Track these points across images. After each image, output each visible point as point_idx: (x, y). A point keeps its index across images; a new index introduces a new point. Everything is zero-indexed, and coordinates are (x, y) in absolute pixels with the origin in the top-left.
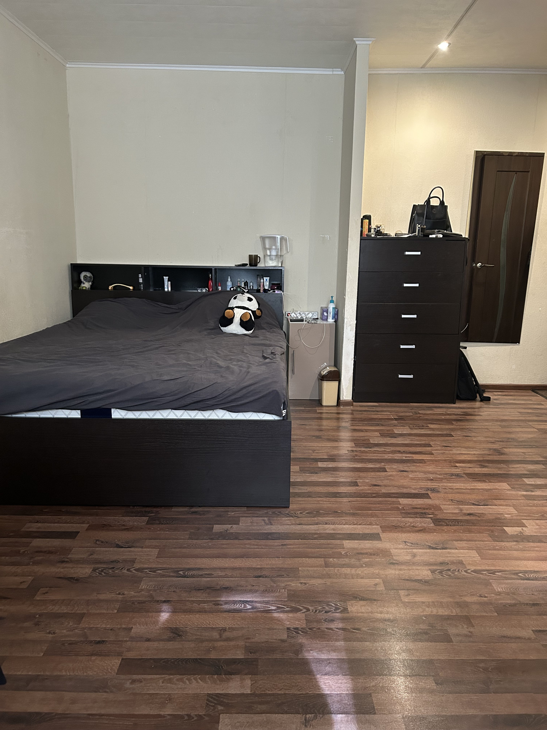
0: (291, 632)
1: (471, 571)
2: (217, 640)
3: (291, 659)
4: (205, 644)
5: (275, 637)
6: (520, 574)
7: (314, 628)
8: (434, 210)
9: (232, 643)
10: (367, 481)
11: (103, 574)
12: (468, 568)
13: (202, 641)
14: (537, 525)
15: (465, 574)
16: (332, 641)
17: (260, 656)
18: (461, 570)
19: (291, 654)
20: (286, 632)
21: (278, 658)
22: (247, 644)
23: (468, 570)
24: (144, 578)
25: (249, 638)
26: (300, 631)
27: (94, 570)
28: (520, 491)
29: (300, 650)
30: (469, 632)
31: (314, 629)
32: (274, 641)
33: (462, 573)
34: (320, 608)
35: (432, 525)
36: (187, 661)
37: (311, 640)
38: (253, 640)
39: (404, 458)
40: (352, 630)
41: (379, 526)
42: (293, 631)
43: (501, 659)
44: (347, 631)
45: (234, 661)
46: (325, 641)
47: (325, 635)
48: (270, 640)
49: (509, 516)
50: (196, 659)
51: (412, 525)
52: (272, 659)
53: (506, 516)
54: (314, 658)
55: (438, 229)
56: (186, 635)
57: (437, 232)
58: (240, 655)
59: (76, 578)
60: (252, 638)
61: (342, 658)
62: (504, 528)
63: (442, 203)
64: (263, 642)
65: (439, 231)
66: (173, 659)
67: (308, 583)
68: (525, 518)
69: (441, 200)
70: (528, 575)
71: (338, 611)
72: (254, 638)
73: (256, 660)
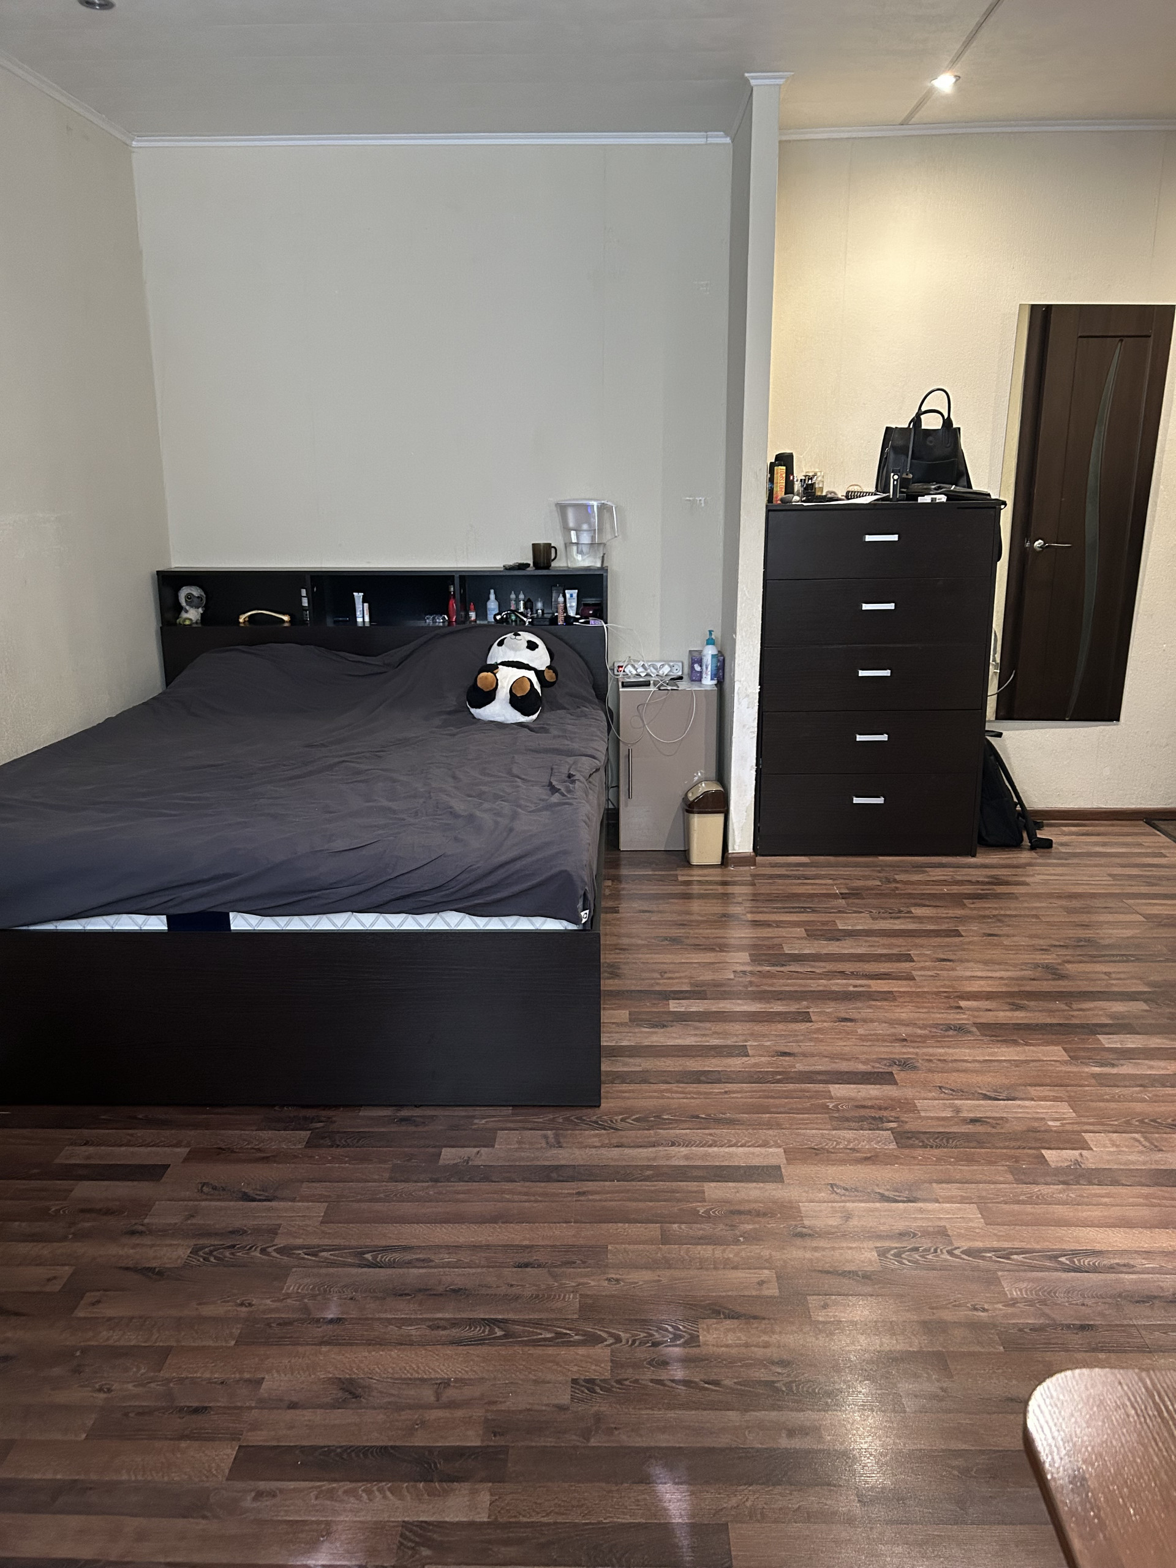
0: (578, 1389)
1: (961, 1252)
2: (430, 1407)
3: (575, 1448)
4: (406, 1415)
5: (546, 1401)
6: (1063, 1259)
7: (626, 1380)
8: (931, 438)
9: (459, 1413)
10: (768, 1043)
11: (212, 1259)
12: (956, 1245)
13: (400, 1408)
14: (1114, 1145)
15: (949, 1257)
16: (660, 1409)
17: (513, 1442)
18: (941, 1250)
19: (574, 1437)
20: (569, 1389)
21: (548, 1444)
22: (490, 1416)
23: (956, 1248)
24: (294, 1270)
25: (495, 1403)
26: (598, 1385)
27: (195, 1251)
28: (1087, 1064)
29: (594, 1428)
30: (941, 1388)
31: (627, 1383)
32: (544, 1408)
33: (942, 1256)
34: (643, 1335)
35: (893, 1146)
36: (366, 1451)
37: (618, 1407)
38: (503, 1407)
39: (851, 989)
40: (702, 1384)
41: (781, 1150)
42: (583, 1386)
43: (1001, 1449)
44: (693, 1388)
45: (460, 1453)
46: (647, 1408)
47: (646, 1394)
48: (536, 1407)
49: (1058, 1123)
50: (386, 1447)
51: (851, 1146)
52: (536, 1447)
53: (1050, 1123)
54: (622, 1447)
55: (937, 483)
56: (369, 1396)
57: (935, 489)
58: (473, 1440)
59: (157, 1270)
60: (501, 1402)
61: (677, 1445)
62: (1043, 1152)
63: (947, 422)
64: (521, 1412)
65: (939, 488)
66: (341, 1447)
67: (623, 1280)
68: (1091, 1128)
69: (946, 416)
70: (1079, 1261)
71: (678, 1342)
72: (505, 1402)
73: (505, 1450)
